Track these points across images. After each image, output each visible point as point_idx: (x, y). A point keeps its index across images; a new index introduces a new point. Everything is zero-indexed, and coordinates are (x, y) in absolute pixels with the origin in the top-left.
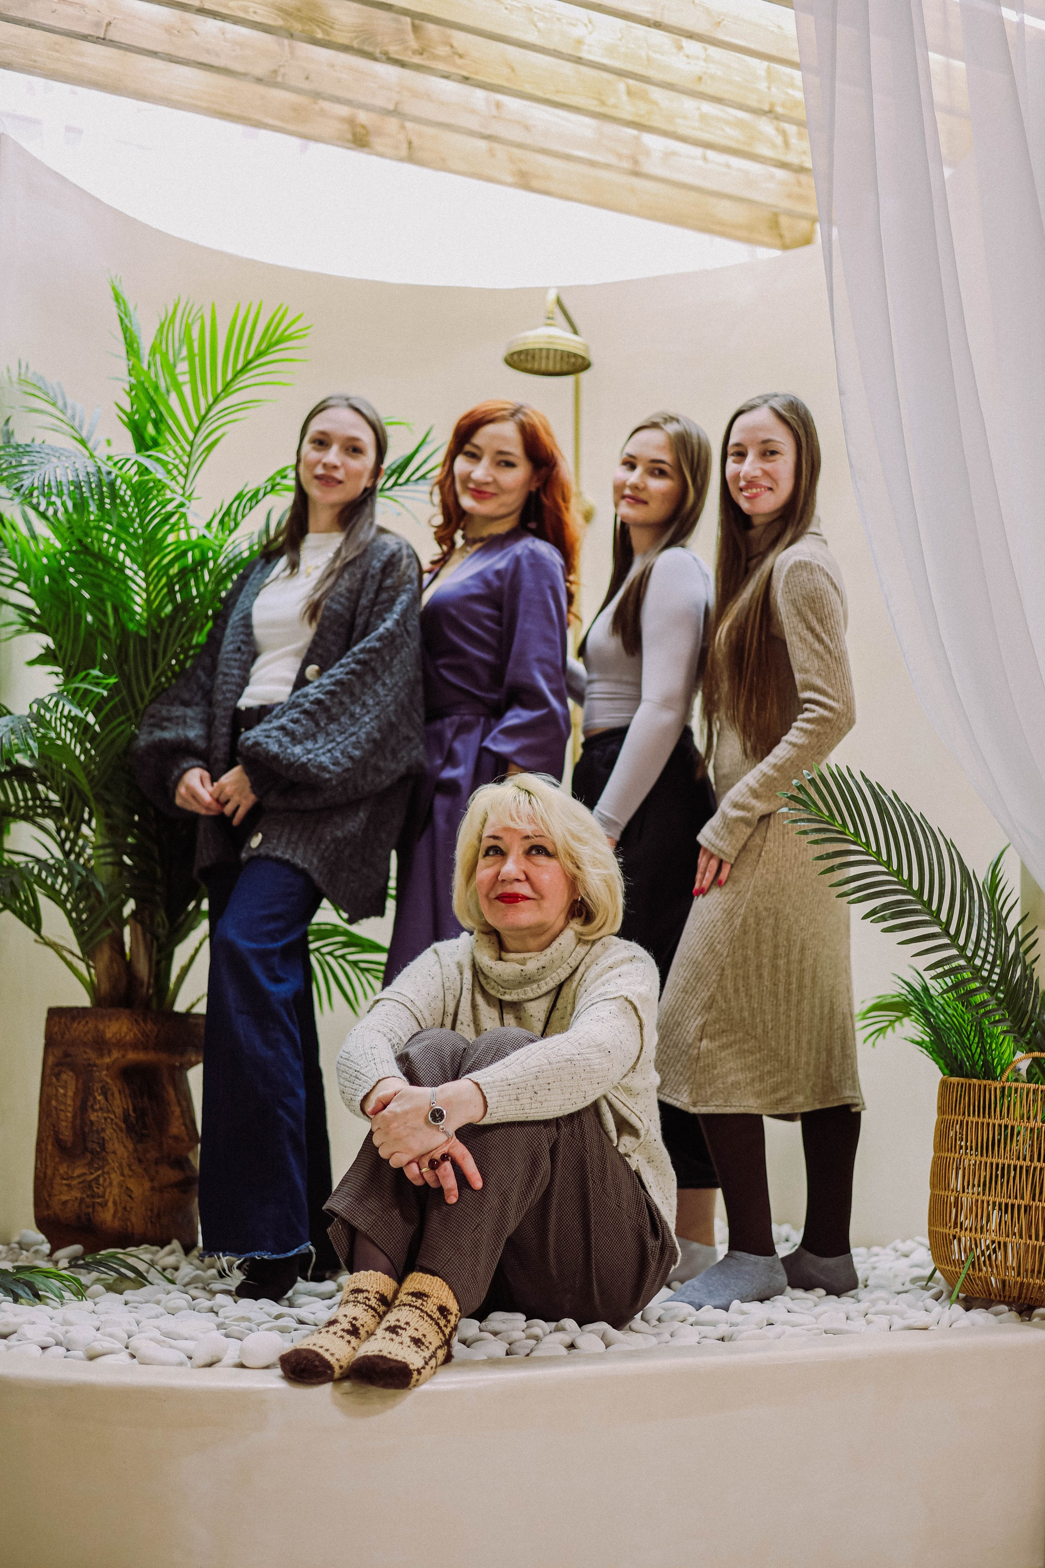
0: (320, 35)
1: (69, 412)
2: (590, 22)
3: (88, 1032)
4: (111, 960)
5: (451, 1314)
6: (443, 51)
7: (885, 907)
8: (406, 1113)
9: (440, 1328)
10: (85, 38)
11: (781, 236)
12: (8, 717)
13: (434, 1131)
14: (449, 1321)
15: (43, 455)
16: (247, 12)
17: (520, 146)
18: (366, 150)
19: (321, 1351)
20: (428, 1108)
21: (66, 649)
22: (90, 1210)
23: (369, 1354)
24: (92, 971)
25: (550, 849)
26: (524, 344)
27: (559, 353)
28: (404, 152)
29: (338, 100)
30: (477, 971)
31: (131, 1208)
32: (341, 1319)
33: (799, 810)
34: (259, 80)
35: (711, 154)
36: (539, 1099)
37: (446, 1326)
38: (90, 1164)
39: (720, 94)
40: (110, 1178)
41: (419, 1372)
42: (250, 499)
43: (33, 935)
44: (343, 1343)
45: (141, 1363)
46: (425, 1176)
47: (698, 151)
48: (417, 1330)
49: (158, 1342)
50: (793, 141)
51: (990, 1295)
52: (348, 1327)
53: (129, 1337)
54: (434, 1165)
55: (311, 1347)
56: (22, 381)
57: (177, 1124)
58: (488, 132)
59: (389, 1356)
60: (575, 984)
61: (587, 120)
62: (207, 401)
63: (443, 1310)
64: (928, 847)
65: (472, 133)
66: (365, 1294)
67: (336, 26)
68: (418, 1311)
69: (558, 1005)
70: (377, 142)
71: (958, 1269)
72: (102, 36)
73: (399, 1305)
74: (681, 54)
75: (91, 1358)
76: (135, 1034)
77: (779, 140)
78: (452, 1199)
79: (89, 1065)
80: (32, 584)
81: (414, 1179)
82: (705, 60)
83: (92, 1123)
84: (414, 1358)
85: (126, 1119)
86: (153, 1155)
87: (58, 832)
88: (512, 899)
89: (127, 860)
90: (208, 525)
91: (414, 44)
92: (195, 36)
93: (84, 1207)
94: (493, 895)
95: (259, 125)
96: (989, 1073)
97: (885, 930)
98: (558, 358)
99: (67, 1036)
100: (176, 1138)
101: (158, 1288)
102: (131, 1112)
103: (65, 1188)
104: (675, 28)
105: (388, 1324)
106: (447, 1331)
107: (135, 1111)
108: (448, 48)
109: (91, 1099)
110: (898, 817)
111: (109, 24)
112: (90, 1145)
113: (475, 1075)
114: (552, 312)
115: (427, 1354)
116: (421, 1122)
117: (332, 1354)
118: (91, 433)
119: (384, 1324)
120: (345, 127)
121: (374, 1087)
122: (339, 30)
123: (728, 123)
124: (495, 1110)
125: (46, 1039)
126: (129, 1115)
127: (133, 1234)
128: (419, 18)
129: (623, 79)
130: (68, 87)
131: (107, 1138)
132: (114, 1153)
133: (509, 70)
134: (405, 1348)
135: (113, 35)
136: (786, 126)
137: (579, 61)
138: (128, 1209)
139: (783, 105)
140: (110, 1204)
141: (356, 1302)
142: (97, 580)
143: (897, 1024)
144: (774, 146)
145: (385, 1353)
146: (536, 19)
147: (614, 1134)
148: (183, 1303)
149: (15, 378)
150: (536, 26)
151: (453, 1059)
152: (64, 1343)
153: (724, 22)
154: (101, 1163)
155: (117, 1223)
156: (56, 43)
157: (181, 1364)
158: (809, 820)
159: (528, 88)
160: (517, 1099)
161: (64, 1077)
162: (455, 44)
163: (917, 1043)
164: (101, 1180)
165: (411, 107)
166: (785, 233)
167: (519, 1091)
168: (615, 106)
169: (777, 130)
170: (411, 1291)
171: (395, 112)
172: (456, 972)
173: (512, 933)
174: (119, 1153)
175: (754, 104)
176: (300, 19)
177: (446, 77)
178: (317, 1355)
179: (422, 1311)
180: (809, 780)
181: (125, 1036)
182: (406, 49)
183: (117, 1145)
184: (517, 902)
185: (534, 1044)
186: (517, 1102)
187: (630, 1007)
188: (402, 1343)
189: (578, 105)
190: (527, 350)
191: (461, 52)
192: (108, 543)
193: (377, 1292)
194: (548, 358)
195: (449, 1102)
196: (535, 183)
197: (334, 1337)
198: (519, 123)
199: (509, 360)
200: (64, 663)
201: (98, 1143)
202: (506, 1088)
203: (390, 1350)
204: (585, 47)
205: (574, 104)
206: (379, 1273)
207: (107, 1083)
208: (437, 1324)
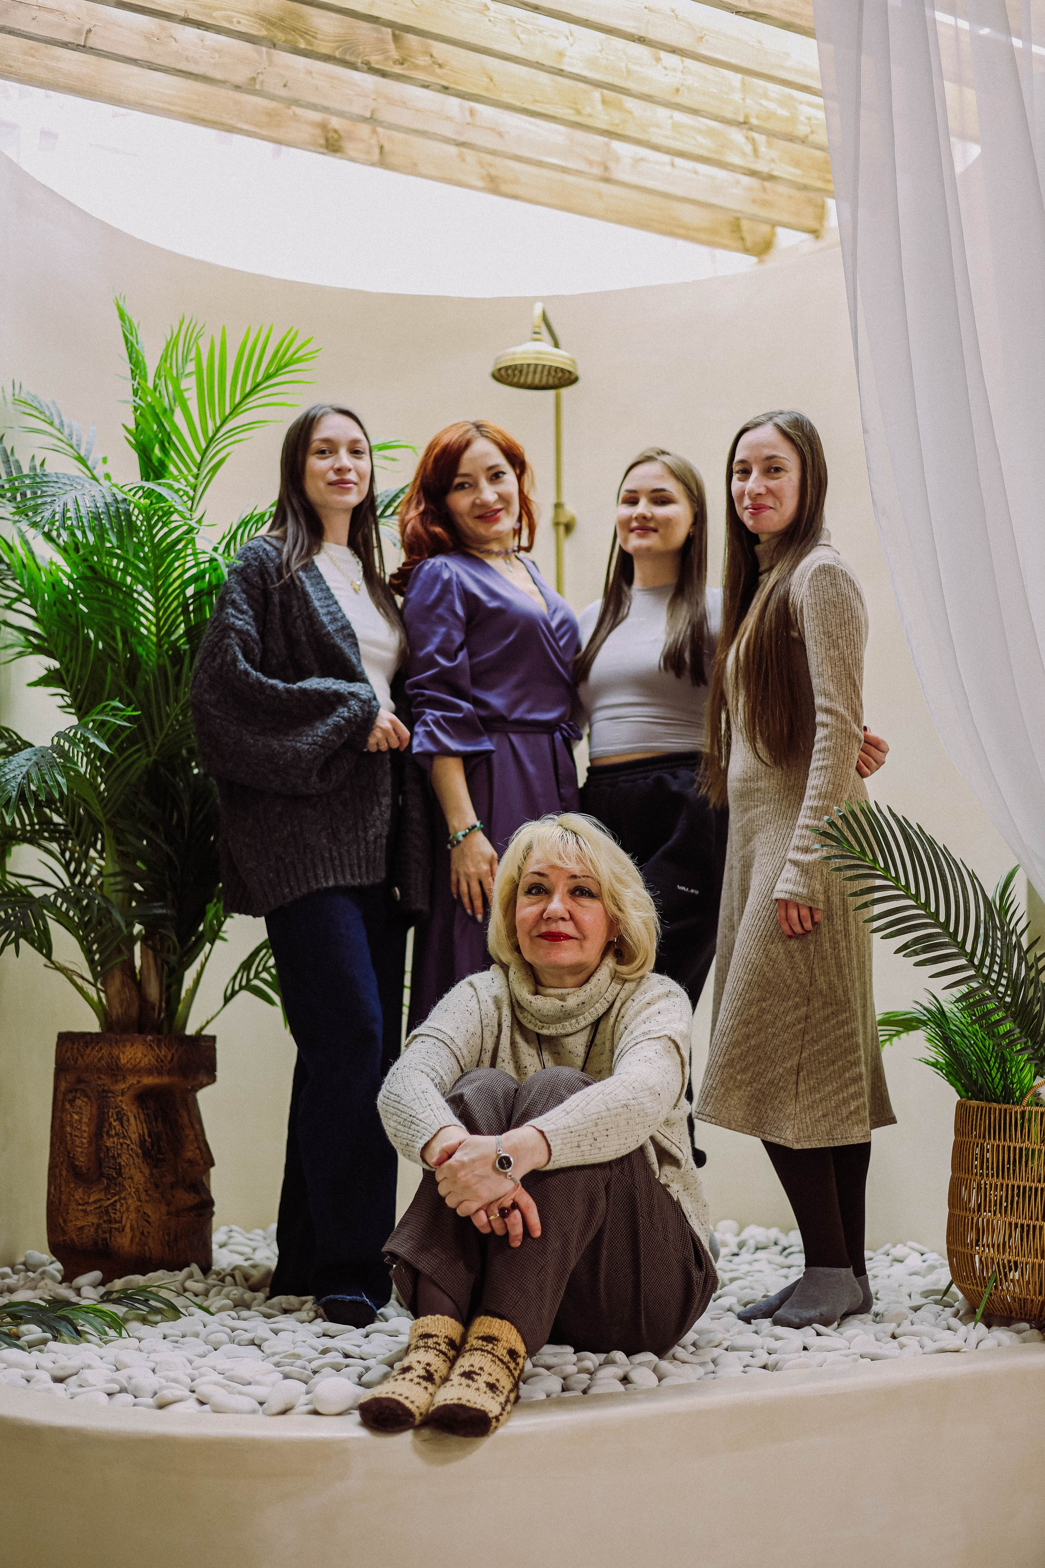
0: (302, 45)
1: (66, 431)
2: (571, 34)
3: (102, 1058)
4: (123, 984)
5: (520, 1356)
6: (423, 60)
7: (916, 941)
8: (473, 1161)
9: (510, 1371)
10: (65, 45)
11: (742, 239)
12: (29, 750)
13: (502, 1177)
14: (518, 1364)
15: (60, 485)
16: (231, 22)
17: (493, 153)
18: (338, 155)
19: (401, 1399)
20: (494, 1156)
21: (74, 672)
22: (107, 1235)
23: (448, 1402)
24: (102, 995)
25: (594, 889)
26: (513, 359)
27: (547, 368)
28: (376, 156)
29: (314, 107)
30: (515, 1005)
31: (148, 1233)
32: (415, 1365)
33: (832, 846)
34: (237, 88)
35: (678, 161)
36: (599, 1145)
37: (515, 1369)
38: (107, 1189)
39: (696, 106)
40: (127, 1203)
41: (497, 1418)
42: (257, 522)
43: (44, 960)
44: (419, 1390)
45: (214, 1412)
46: (493, 1224)
47: (666, 158)
48: (490, 1375)
49: (223, 1386)
50: (763, 149)
51: (1011, 1312)
52: (423, 1373)
53: (193, 1380)
54: (504, 1213)
55: (390, 1395)
56: (17, 401)
57: (192, 1148)
58: (462, 139)
59: (468, 1404)
60: (612, 1020)
61: (562, 128)
62: (215, 424)
63: (512, 1353)
64: (953, 879)
65: (447, 140)
66: (435, 1339)
67: (318, 36)
68: (490, 1356)
69: (597, 1041)
70: (350, 147)
71: (979, 1289)
72: (82, 44)
73: (470, 1350)
74: (659, 65)
75: (161, 1407)
76: (150, 1060)
77: (748, 149)
78: (517, 1244)
79: (104, 1091)
80: (39, 609)
81: (483, 1227)
82: (682, 72)
83: (108, 1149)
84: (490, 1404)
85: (142, 1143)
86: (169, 1179)
87: (63, 854)
88: (555, 937)
89: (138, 886)
90: (215, 549)
91: (395, 54)
92: (174, 43)
93: (100, 1232)
94: (535, 933)
95: (232, 129)
96: (1007, 1096)
97: (917, 964)
98: (546, 372)
99: (80, 1061)
100: (190, 1162)
101: (193, 1320)
102: (147, 1137)
103: (82, 1214)
104: (656, 42)
105: (462, 1370)
106: (516, 1373)
107: (150, 1136)
108: (428, 58)
109: (106, 1124)
110: (925, 851)
111: (89, 31)
112: (106, 1171)
113: (538, 1122)
114: (539, 327)
115: (502, 1399)
116: (489, 1168)
117: (412, 1402)
118: (89, 451)
119: (458, 1370)
120: (318, 132)
121: (435, 1135)
122: (323, 40)
123: (700, 131)
124: (558, 1158)
125: (56, 1064)
126: (145, 1140)
127: (150, 1258)
128: (399, 30)
129: (600, 90)
130: (42, 92)
131: (123, 1163)
132: (131, 1178)
133: (488, 80)
134: (483, 1395)
135: (93, 42)
136: (756, 136)
137: (560, 73)
138: (145, 1233)
139: (758, 117)
140: (127, 1229)
141: (427, 1347)
142: (107, 605)
143: (895, 1039)
144: (744, 154)
145: (464, 1402)
146: (519, 32)
147: (656, 1166)
148: (225, 1338)
149: (9, 398)
150: (519, 38)
151: (505, 1100)
152: (130, 1388)
153: (706, 37)
154: (117, 1189)
155: (134, 1248)
156: (32, 48)
157: (254, 1412)
158: (842, 857)
159: (506, 98)
160: (579, 1146)
161: (78, 1102)
162: (435, 54)
163: (933, 1065)
164: (118, 1205)
165: (387, 114)
166: (746, 235)
167: (581, 1138)
168: (590, 116)
169: (747, 138)
170: (481, 1335)
171: (372, 120)
172: (492, 1007)
173: (551, 971)
174: (136, 1178)
175: (729, 115)
176: (284, 29)
177: (426, 86)
178: (398, 1403)
179: (494, 1355)
180: (840, 817)
181: (140, 1062)
182: (387, 58)
183: (133, 1171)
184: (561, 940)
185: (590, 1087)
186: (578, 1149)
187: (673, 1046)
188: (478, 1389)
189: (555, 114)
190: (516, 365)
191: (440, 62)
192: (117, 568)
193: (446, 1337)
194: (535, 372)
195: (515, 1149)
196: (504, 188)
197: (411, 1384)
198: (492, 129)
199: (497, 375)
200: (71, 686)
201: (115, 1169)
202: (569, 1135)
203: (468, 1398)
204: (566, 59)
205: (551, 113)
206: (446, 1318)
207: (123, 1109)
208: (508, 1368)
